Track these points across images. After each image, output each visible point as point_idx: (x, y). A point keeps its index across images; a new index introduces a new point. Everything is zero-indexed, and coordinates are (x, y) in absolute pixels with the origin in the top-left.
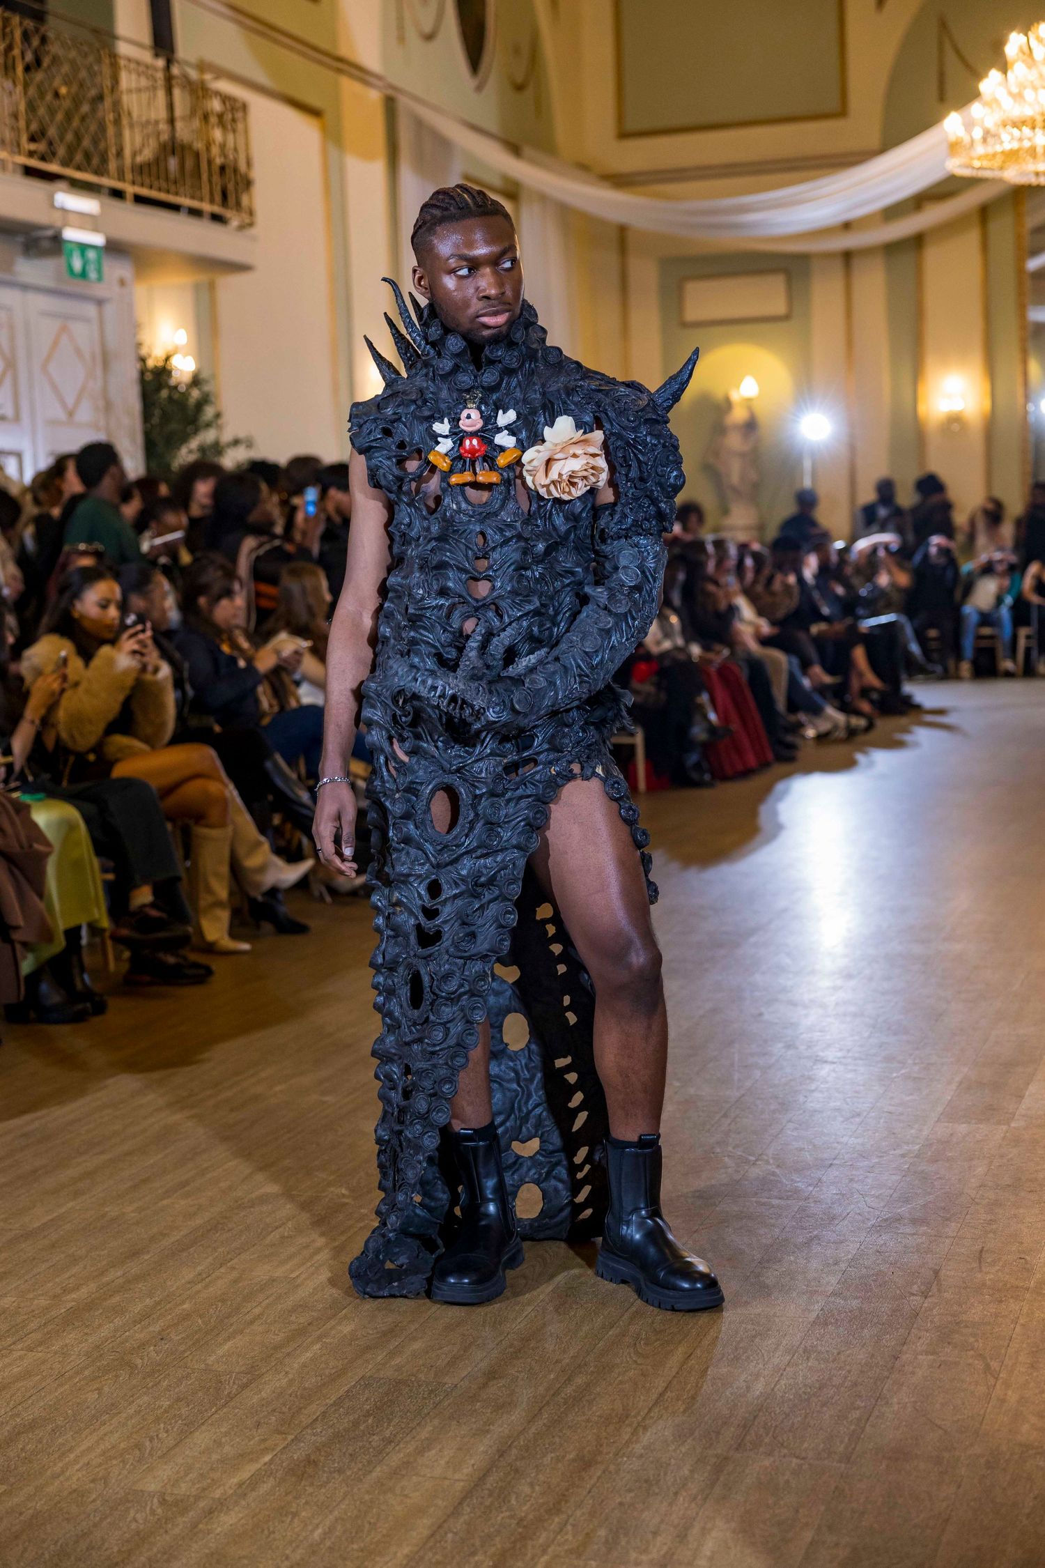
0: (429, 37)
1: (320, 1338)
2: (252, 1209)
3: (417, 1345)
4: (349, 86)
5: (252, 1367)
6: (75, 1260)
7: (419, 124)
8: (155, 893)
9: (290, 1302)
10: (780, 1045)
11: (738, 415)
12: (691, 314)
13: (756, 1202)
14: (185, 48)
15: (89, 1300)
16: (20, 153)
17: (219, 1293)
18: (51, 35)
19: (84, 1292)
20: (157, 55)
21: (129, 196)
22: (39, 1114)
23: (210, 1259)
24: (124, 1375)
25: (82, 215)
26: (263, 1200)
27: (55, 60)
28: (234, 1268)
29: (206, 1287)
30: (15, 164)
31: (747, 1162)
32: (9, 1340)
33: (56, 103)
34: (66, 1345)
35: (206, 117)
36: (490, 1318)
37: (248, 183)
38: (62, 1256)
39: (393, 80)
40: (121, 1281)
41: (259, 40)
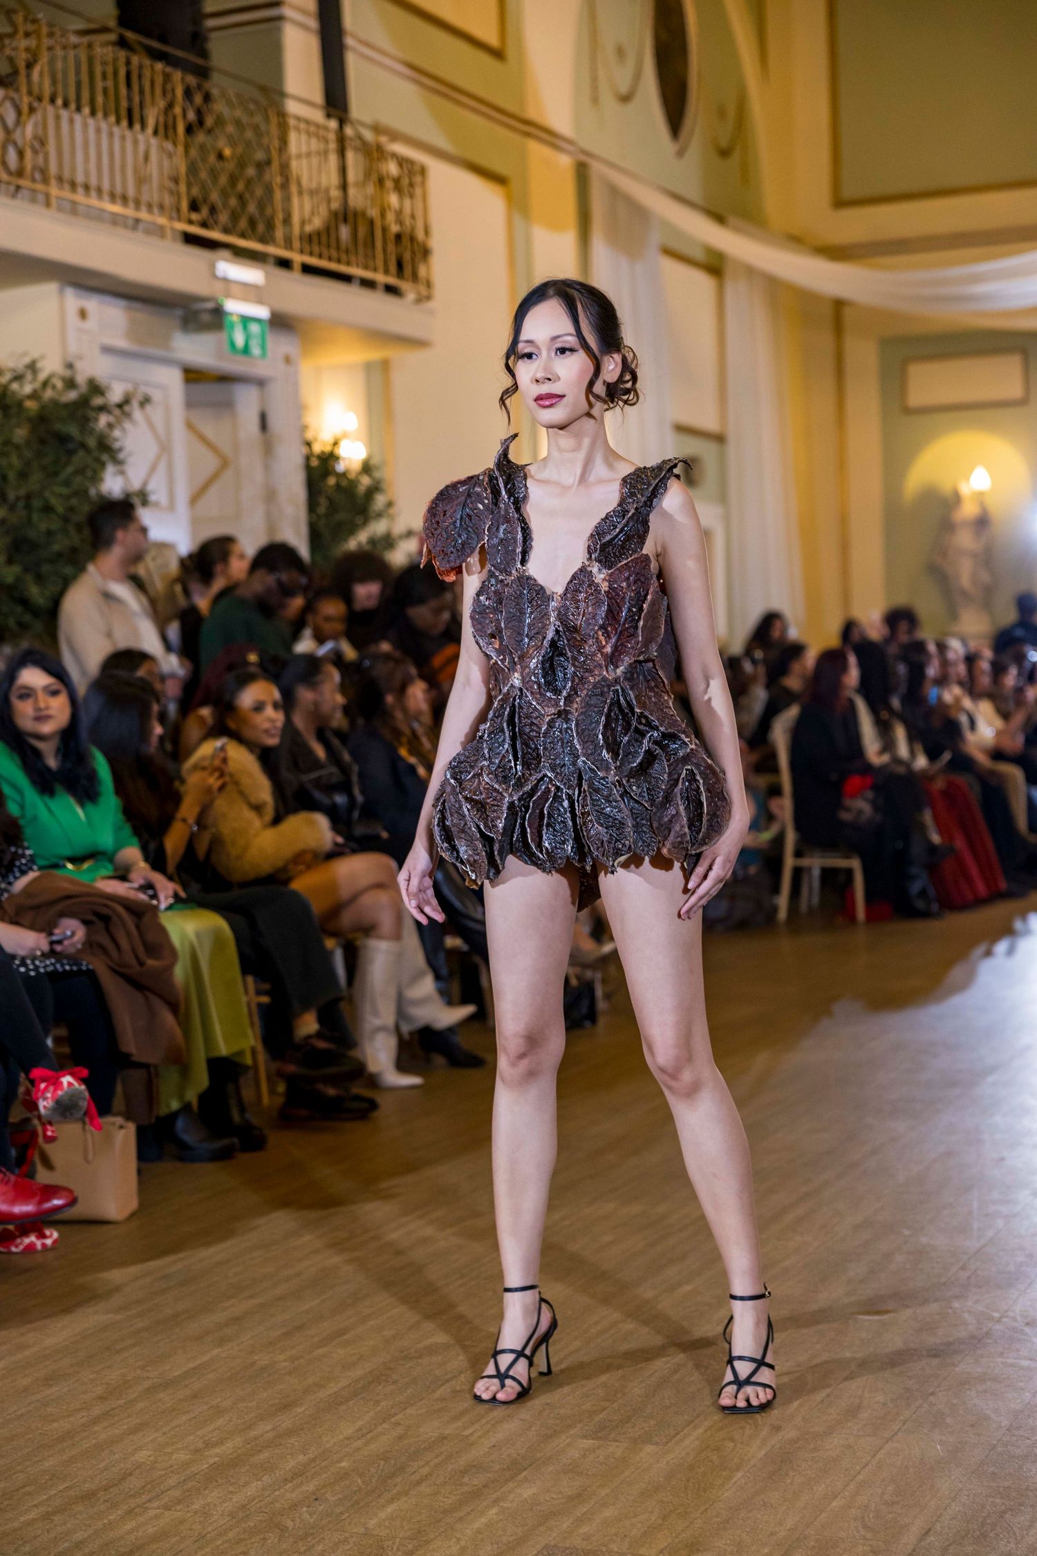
0: (626, 99)
1: (496, 1501)
2: (420, 1361)
3: (608, 1513)
4: (537, 150)
5: (420, 1532)
6: (219, 1412)
7: (614, 192)
8: (321, 1020)
9: (463, 1461)
10: (1027, 1192)
11: (969, 510)
12: (916, 398)
13: (1002, 1363)
14: (358, 108)
15: (235, 1455)
16: (179, 219)
17: (382, 1450)
18: (215, 92)
19: (229, 1446)
20: (329, 116)
21: (297, 266)
22: (181, 1255)
23: (372, 1414)
24: (272, 1538)
25: (245, 285)
26: (432, 1350)
27: (220, 121)
28: (399, 1424)
29: (367, 1443)
30: (173, 229)
31: (990, 1318)
32: (145, 1498)
33: (219, 165)
34: (208, 1504)
35: (381, 181)
36: (694, 1484)
37: (426, 252)
38: (205, 1407)
39: (585, 144)
40: (271, 1435)
41: (438, 100)
